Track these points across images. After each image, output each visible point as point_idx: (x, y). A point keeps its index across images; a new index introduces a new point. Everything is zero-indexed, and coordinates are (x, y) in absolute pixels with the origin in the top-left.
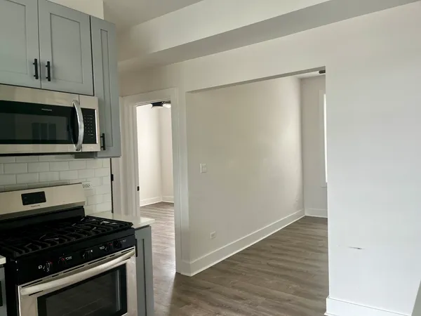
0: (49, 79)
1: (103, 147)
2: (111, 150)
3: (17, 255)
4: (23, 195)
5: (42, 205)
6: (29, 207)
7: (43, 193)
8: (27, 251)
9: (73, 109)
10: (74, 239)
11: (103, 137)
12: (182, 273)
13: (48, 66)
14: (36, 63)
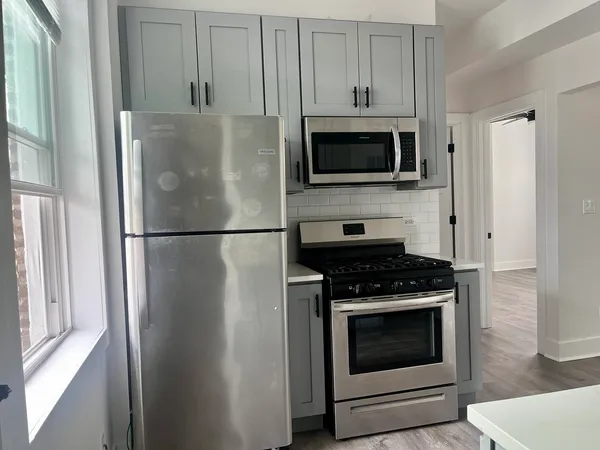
0: (367, 105)
1: (425, 175)
2: (435, 179)
3: (332, 272)
4: (344, 226)
5: (360, 237)
6: (350, 238)
7: (362, 225)
8: (340, 271)
9: (391, 134)
10: (383, 268)
11: (424, 163)
12: (546, 355)
13: (367, 92)
14: (355, 92)
